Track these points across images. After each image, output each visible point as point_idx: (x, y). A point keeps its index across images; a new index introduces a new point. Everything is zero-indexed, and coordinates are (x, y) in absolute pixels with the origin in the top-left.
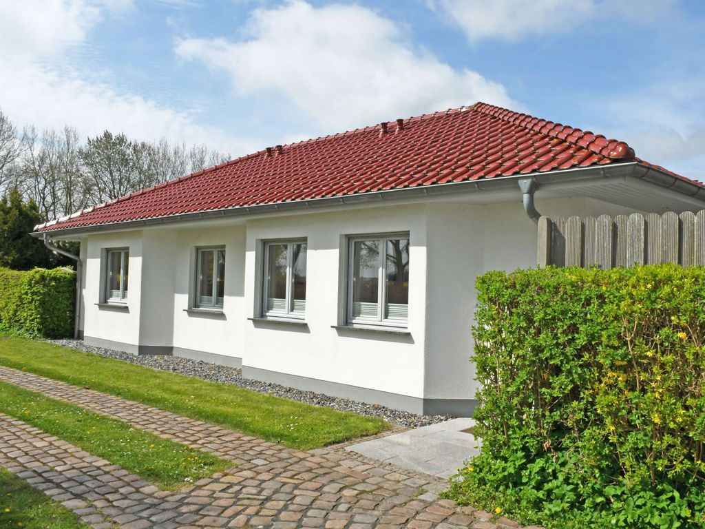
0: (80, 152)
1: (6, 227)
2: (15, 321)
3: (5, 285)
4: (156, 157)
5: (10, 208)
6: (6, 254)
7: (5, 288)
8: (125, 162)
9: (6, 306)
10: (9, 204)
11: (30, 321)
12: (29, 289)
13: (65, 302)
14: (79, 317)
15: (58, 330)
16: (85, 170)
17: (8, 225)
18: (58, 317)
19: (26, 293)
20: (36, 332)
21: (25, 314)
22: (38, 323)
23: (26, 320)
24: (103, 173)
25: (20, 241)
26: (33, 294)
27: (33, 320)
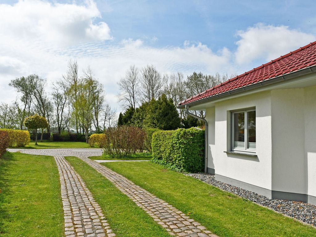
0: (185, 83)
1: (161, 111)
2: (169, 159)
3: (163, 138)
4: (215, 81)
5: (162, 102)
6: (161, 124)
7: (163, 140)
8: (203, 84)
9: (165, 150)
10: (161, 101)
11: (178, 160)
12: (178, 140)
13: (198, 149)
14: (207, 158)
15: (195, 167)
16: (187, 90)
17: (162, 110)
18: (194, 158)
19: (176, 143)
20: (182, 168)
21: (175, 156)
22: (183, 162)
23: (176, 159)
24: (194, 90)
25: (167, 117)
26: (180, 143)
27: (180, 160)
